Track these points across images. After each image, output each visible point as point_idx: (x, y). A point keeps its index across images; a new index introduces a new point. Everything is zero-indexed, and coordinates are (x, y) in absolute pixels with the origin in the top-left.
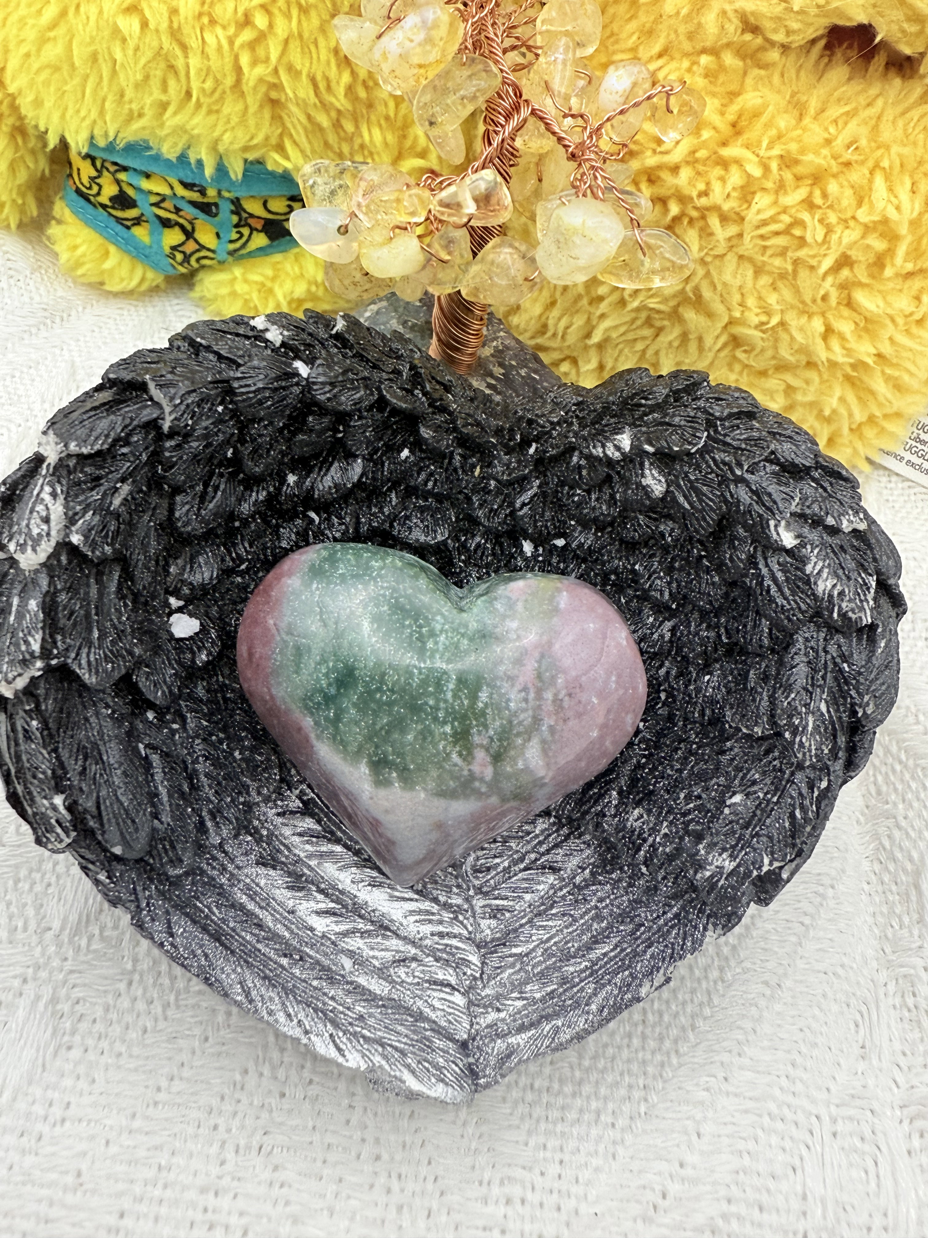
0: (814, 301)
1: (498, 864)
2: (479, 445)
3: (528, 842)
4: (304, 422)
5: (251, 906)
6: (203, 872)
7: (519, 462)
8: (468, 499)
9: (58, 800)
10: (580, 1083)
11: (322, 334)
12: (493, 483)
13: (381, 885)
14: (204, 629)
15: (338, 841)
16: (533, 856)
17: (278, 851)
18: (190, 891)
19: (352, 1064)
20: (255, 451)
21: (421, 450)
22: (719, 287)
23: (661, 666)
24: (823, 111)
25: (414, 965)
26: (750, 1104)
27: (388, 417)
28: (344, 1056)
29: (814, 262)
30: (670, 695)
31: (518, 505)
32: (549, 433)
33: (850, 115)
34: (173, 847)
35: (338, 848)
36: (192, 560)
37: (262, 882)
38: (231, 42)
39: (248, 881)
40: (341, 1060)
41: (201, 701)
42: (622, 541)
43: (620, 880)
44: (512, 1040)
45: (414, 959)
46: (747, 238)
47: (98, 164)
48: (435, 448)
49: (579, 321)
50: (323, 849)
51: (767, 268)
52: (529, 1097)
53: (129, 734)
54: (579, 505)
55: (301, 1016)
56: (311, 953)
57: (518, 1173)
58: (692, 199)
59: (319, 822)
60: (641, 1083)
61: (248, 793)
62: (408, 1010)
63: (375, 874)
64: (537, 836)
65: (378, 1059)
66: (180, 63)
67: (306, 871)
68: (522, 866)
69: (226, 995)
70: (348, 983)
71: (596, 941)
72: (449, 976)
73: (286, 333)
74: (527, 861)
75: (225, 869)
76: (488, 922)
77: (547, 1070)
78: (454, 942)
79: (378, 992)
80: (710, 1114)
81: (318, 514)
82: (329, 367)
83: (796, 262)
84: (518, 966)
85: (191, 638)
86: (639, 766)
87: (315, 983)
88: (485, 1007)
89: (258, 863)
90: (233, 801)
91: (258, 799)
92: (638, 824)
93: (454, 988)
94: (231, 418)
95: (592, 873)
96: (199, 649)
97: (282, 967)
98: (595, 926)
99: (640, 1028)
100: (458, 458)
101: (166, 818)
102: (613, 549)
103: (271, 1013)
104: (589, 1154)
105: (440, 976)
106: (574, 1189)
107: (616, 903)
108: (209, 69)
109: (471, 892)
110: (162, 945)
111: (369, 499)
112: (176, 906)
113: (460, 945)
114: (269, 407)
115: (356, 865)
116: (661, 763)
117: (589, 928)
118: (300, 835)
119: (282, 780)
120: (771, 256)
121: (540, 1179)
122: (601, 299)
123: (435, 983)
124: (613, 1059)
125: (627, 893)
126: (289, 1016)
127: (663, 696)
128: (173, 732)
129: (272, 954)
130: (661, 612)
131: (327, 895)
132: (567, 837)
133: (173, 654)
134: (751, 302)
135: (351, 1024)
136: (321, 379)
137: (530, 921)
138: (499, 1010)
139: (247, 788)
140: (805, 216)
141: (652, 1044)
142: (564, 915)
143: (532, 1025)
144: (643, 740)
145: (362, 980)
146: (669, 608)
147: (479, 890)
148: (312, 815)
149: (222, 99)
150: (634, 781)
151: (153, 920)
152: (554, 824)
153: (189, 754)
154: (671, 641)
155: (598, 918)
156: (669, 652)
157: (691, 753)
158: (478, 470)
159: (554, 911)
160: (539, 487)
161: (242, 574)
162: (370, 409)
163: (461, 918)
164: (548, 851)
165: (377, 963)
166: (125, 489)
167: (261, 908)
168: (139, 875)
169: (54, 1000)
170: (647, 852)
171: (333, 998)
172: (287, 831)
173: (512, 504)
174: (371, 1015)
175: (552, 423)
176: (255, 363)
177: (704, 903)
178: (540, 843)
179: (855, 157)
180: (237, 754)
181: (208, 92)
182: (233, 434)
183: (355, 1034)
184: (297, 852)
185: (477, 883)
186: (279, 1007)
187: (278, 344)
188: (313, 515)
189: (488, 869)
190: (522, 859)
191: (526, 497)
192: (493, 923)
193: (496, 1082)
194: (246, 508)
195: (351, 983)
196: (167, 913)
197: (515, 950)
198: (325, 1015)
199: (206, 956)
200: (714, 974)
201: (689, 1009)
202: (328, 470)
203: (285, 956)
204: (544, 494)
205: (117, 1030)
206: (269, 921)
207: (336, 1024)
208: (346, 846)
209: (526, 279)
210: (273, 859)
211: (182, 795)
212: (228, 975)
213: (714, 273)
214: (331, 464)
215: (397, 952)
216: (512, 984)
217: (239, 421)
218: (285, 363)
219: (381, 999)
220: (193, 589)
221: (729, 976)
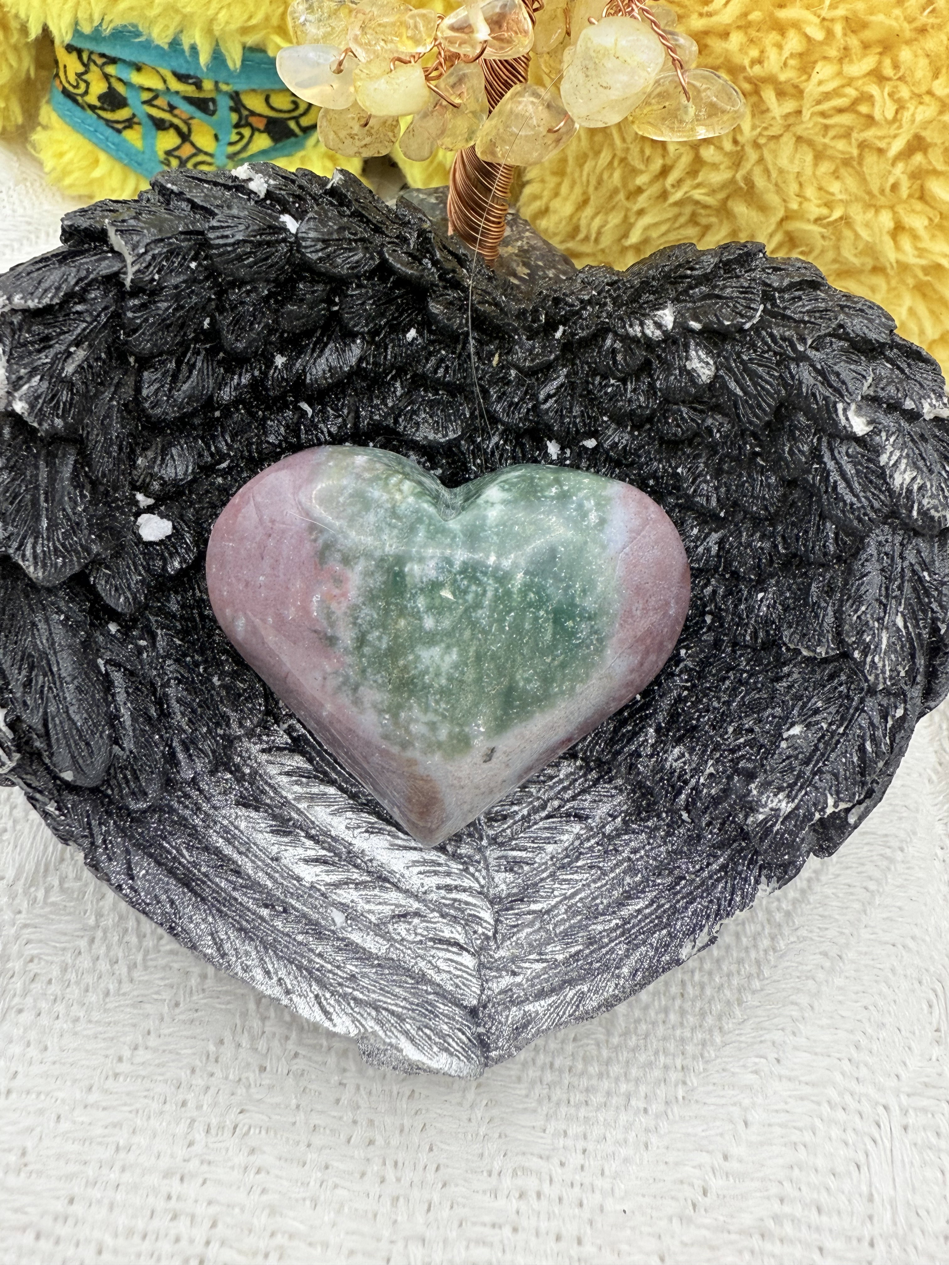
0: (882, 192)
1: (516, 813)
2: (498, 328)
3: (551, 788)
4: (294, 288)
5: (228, 850)
6: (172, 810)
7: (544, 347)
8: (485, 392)
10: (608, 1062)
11: (316, 189)
12: (513, 372)
13: (380, 831)
14: (177, 533)
15: (332, 782)
16: (556, 803)
17: (263, 792)
18: (156, 830)
19: (340, 1029)
20: (236, 322)
21: (430, 332)
22: (774, 174)
23: (706, 585)
25: (416, 921)
26: (807, 1090)
27: (391, 289)
28: (331, 1020)
29: (882, 145)
30: (717, 617)
31: (542, 396)
32: (578, 313)
34: (137, 779)
35: (332, 790)
36: (164, 452)
37: (243, 825)
39: (225, 822)
40: (327, 1024)
41: (174, 616)
42: (662, 441)
43: (657, 828)
44: (529, 1007)
45: (417, 914)
46: (806, 114)
47: (85, 57)
48: (446, 327)
49: (614, 219)
50: (315, 790)
51: (829, 152)
52: (549, 1077)
53: (86, 644)
54: (612, 397)
55: (282, 973)
56: (298, 905)
57: (534, 1163)
58: (743, 69)
59: (310, 760)
60: (679, 1062)
61: (228, 725)
62: (408, 972)
63: (373, 819)
64: (561, 781)
65: (371, 1024)
67: (294, 815)
68: (543, 814)
69: (194, 947)
70: (338, 939)
71: (628, 896)
72: (457, 934)
73: (272, 182)
74: (549, 809)
75: (199, 809)
76: (503, 875)
77: (570, 1047)
78: (464, 896)
79: (374, 951)
80: (759, 1100)
81: (311, 405)
82: (321, 221)
83: (863, 145)
84: (537, 925)
85: (162, 541)
86: (680, 699)
87: (300, 938)
88: (498, 970)
89: (238, 804)
90: (209, 731)
91: (240, 732)
92: (679, 764)
93: (462, 948)
94: (207, 279)
95: (624, 821)
96: (171, 555)
97: (262, 918)
98: (628, 880)
99: (678, 1003)
100: (472, 342)
101: (129, 744)
102: (652, 449)
103: (246, 969)
104: (617, 1143)
105: (447, 934)
106: (599, 1183)
107: (652, 854)
109: (485, 842)
110: (119, 888)
111: (370, 389)
112: (138, 846)
113: (470, 900)
114: (250, 266)
115: (352, 809)
116: (706, 695)
117: (621, 883)
118: (288, 774)
119: (268, 713)
120: (834, 138)
121: (559, 1170)
122: (638, 191)
123: (441, 941)
124: (647, 1036)
125: (665, 843)
126: (268, 973)
127: (708, 619)
128: (140, 650)
129: (250, 904)
130: (706, 522)
131: (317, 842)
132: (596, 782)
133: (141, 560)
134: (810, 192)
135: (340, 984)
136: (312, 234)
137: (552, 875)
138: (514, 974)
139: (226, 719)
140: (873, 89)
141: (692, 1020)
142: (591, 867)
143: (553, 990)
144: (686, 670)
145: (356, 937)
146: (715, 516)
147: (493, 840)
148: (303, 753)
150: (673, 717)
151: (110, 859)
152: (581, 767)
153: (159, 675)
154: (718, 556)
155: (632, 870)
156: (716, 570)
157: (740, 682)
158: (496, 358)
159: (580, 863)
160: (567, 376)
161: (224, 473)
162: (371, 274)
163: (472, 869)
164: (574, 798)
165: (373, 919)
166: (80, 354)
167: (240, 853)
168: (95, 808)
170: (689, 795)
171: (320, 955)
172: (273, 770)
173: (534, 397)
174: (364, 975)
175: (582, 301)
176: (235, 211)
177: (756, 853)
178: (565, 789)
179: (932, 21)
180: (215, 679)
182: (210, 299)
183: (344, 996)
184: (284, 793)
185: (491, 832)
186: (256, 962)
187: (262, 195)
188: (305, 406)
189: (505, 817)
190: (543, 807)
191: (552, 387)
192: (510, 876)
193: (510, 1055)
194: (226, 394)
195: (343, 939)
196: (128, 852)
197: (533, 907)
198: (310, 973)
199: (172, 902)
200: (765, 943)
201: (735, 982)
202: (322, 351)
203: (266, 906)
204: (572, 385)
205: (75, 992)
206: (248, 868)
207: (323, 985)
208: (341, 788)
209: (550, 131)
210: (256, 800)
211: (149, 719)
212: (197, 925)
213: (768, 157)
214: (326, 345)
215: (397, 906)
216: (530, 945)
217: (216, 284)
218: (270, 216)
219: (378, 958)
220: (164, 484)
221: (782, 945)
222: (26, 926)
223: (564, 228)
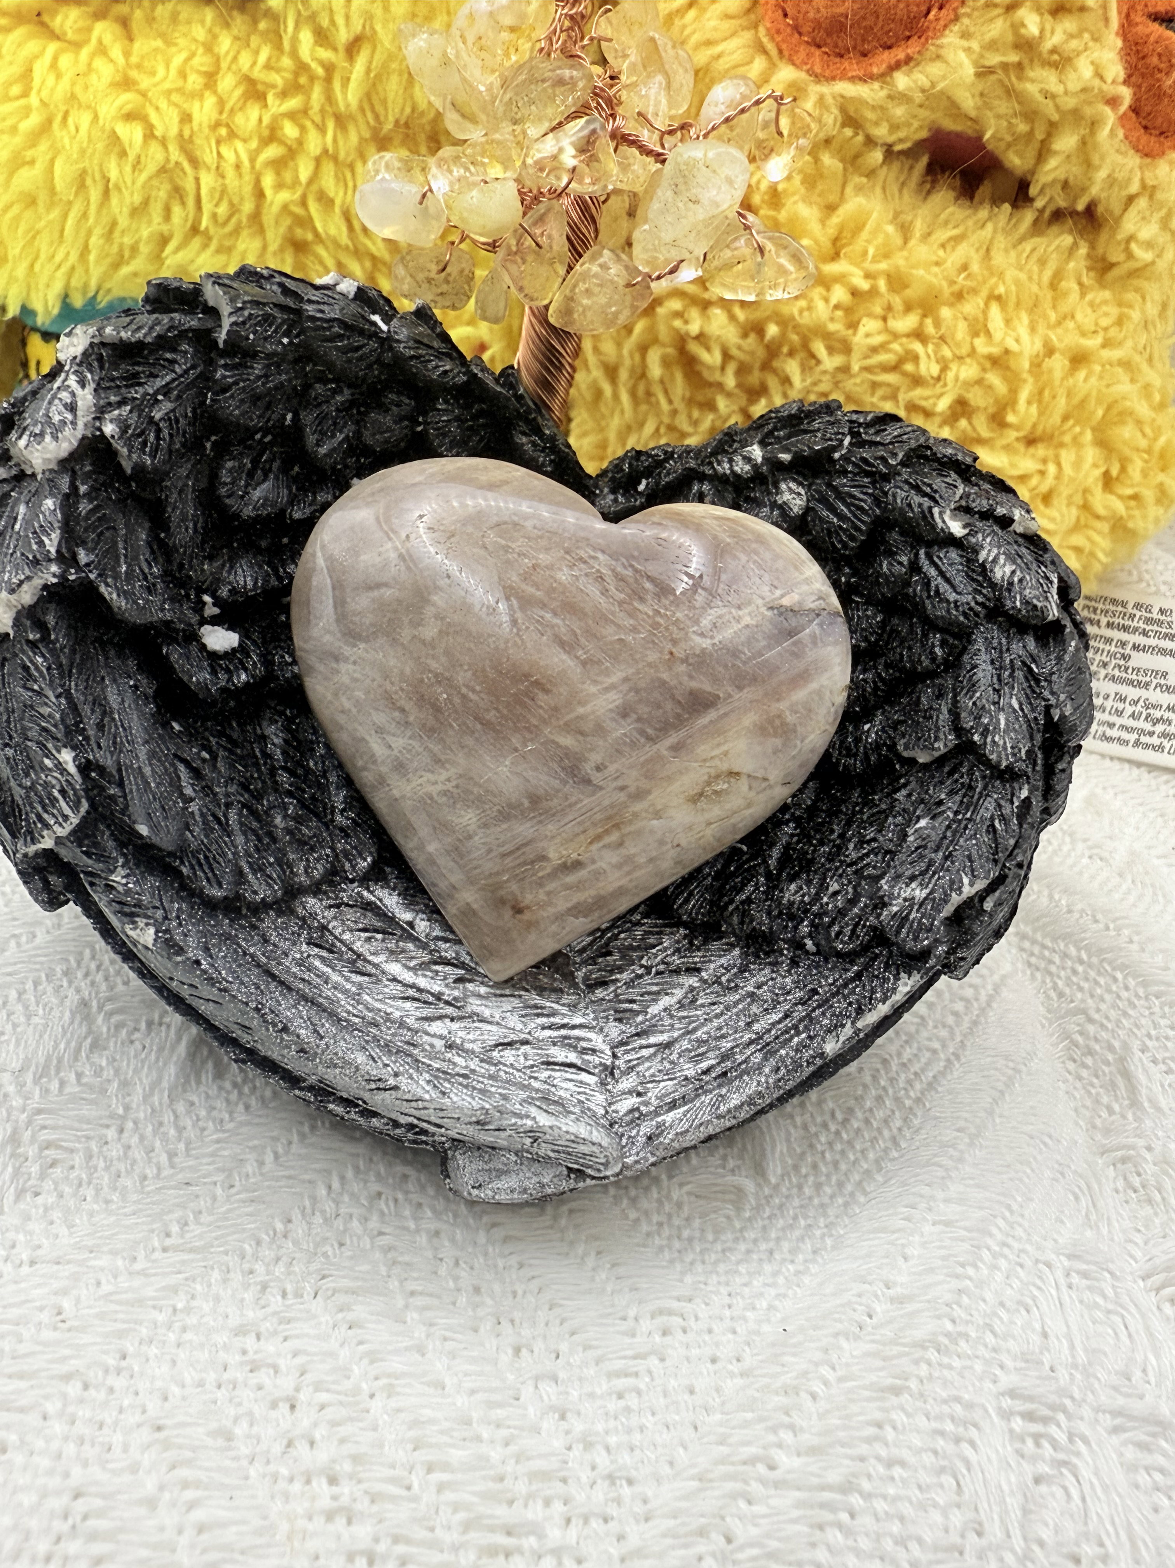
9: (68, 756)
14: (243, 646)
15: (412, 939)
17: (333, 945)
24: (929, 234)
25: (524, 1048)
29: (928, 405)
32: (661, 464)
33: (957, 240)
36: (233, 559)
37: (317, 963)
38: (252, 161)
43: (779, 963)
44: (662, 1118)
45: (524, 1042)
46: (855, 369)
50: (392, 947)
66: (189, 185)
68: (650, 975)
72: (572, 1057)
76: (612, 1025)
78: (574, 1032)
83: (909, 405)
84: (659, 1058)
85: (227, 653)
89: (309, 943)
91: (305, 881)
92: (797, 897)
96: (238, 669)
99: (811, 1179)
101: (199, 834)
108: (223, 192)
113: (582, 1034)
117: (747, 1014)
119: (334, 871)
120: (881, 398)
121: (704, 1308)
125: (790, 975)
140: (917, 347)
141: (828, 1190)
142: (712, 1004)
145: (458, 1061)
148: (375, 913)
149: (237, 232)
159: (698, 1003)
165: (475, 1048)
179: (969, 283)
181: (221, 220)
184: (356, 950)
192: (620, 1026)
197: (653, 1040)
200: (898, 1123)
201: (871, 1155)
220: (233, 591)
221: (916, 1122)
222: (39, 1112)
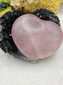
9: (6, 47)
49: (31, 8)
73: (13, 11)
94: (11, 18)
122: (32, 5)
134: (43, 3)
166: (5, 24)
169: (7, 65)
205: (12, 66)
223: (28, 9)
